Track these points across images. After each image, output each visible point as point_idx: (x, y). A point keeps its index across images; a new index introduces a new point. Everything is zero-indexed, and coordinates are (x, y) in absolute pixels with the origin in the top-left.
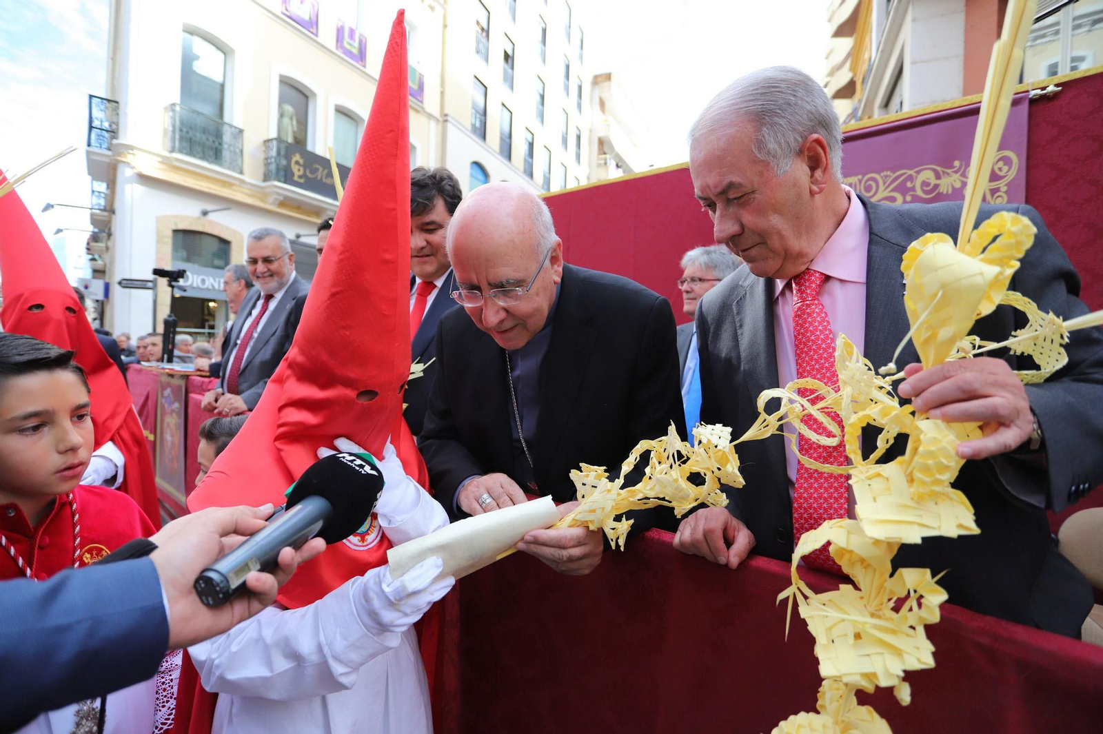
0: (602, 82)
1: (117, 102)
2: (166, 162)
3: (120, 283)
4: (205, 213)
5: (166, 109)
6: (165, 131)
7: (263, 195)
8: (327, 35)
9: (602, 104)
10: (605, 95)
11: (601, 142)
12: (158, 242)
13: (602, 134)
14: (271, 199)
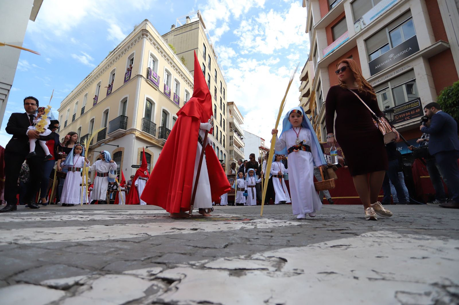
0: (230, 105)
1: (127, 117)
2: (141, 133)
3: (132, 166)
4: (147, 147)
5: (142, 119)
6: (141, 125)
7: (158, 142)
8: (172, 98)
9: (230, 111)
10: (231, 108)
11: (230, 123)
12: (138, 155)
13: (231, 121)
14: (161, 143)
